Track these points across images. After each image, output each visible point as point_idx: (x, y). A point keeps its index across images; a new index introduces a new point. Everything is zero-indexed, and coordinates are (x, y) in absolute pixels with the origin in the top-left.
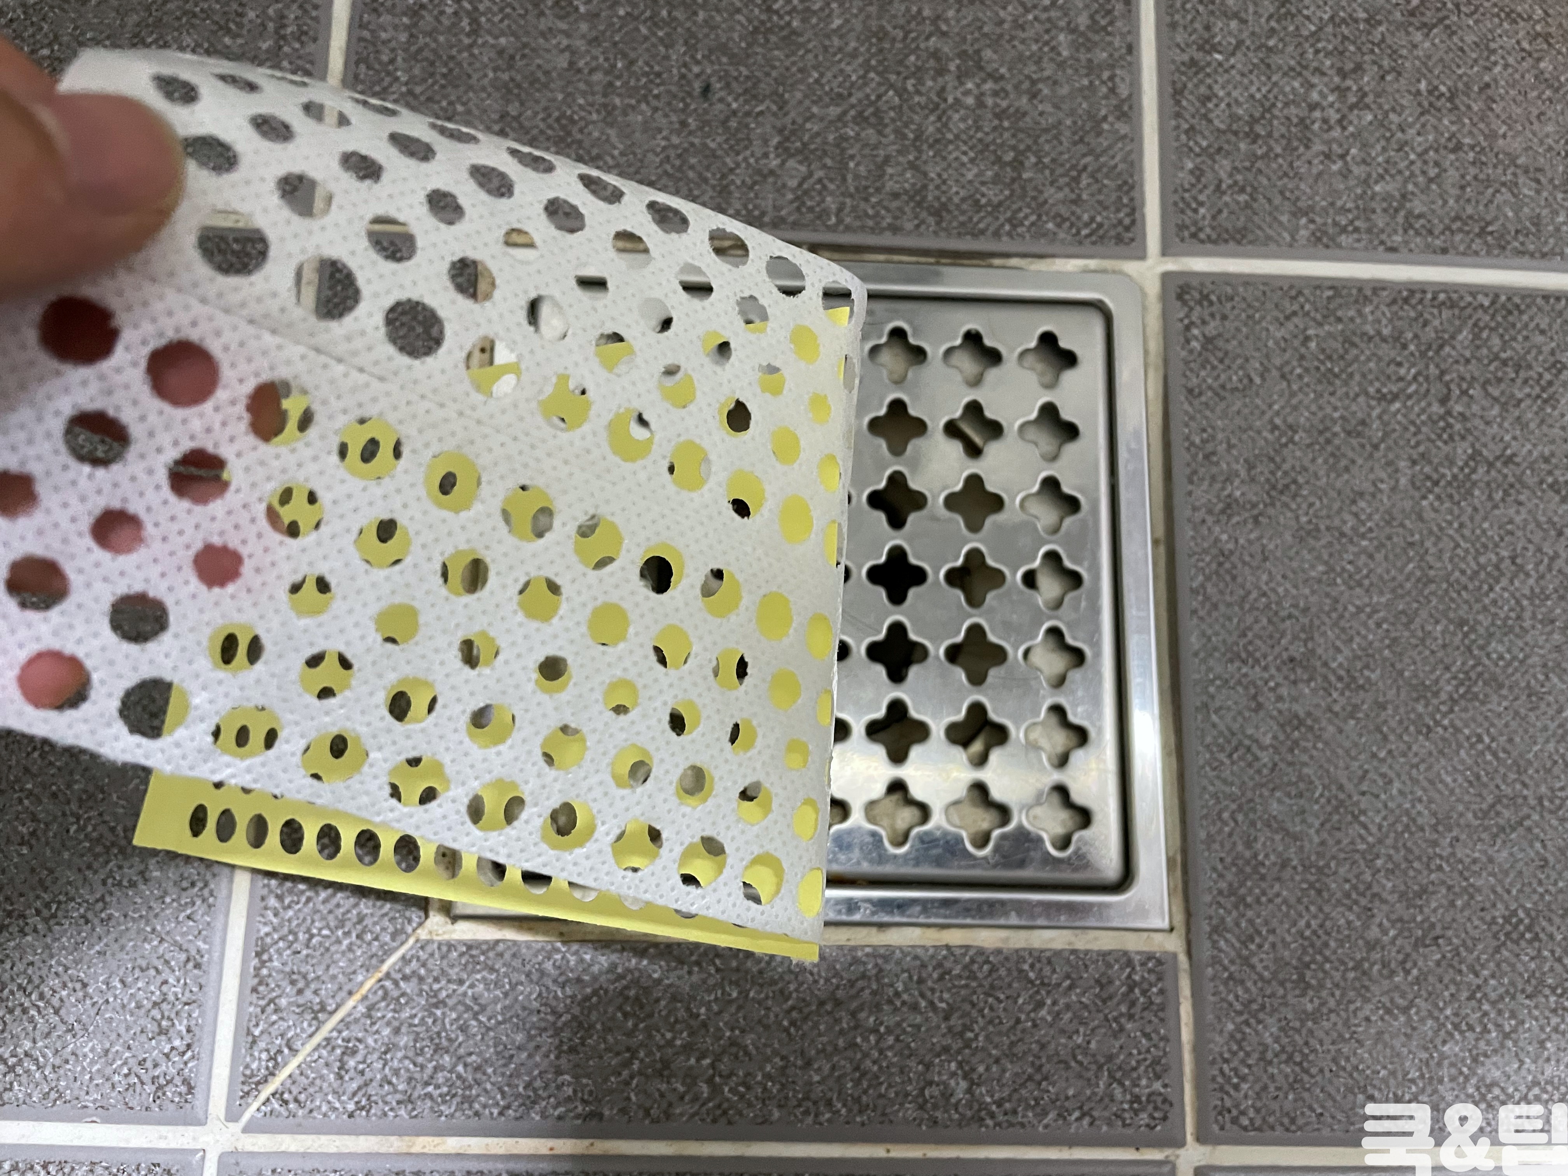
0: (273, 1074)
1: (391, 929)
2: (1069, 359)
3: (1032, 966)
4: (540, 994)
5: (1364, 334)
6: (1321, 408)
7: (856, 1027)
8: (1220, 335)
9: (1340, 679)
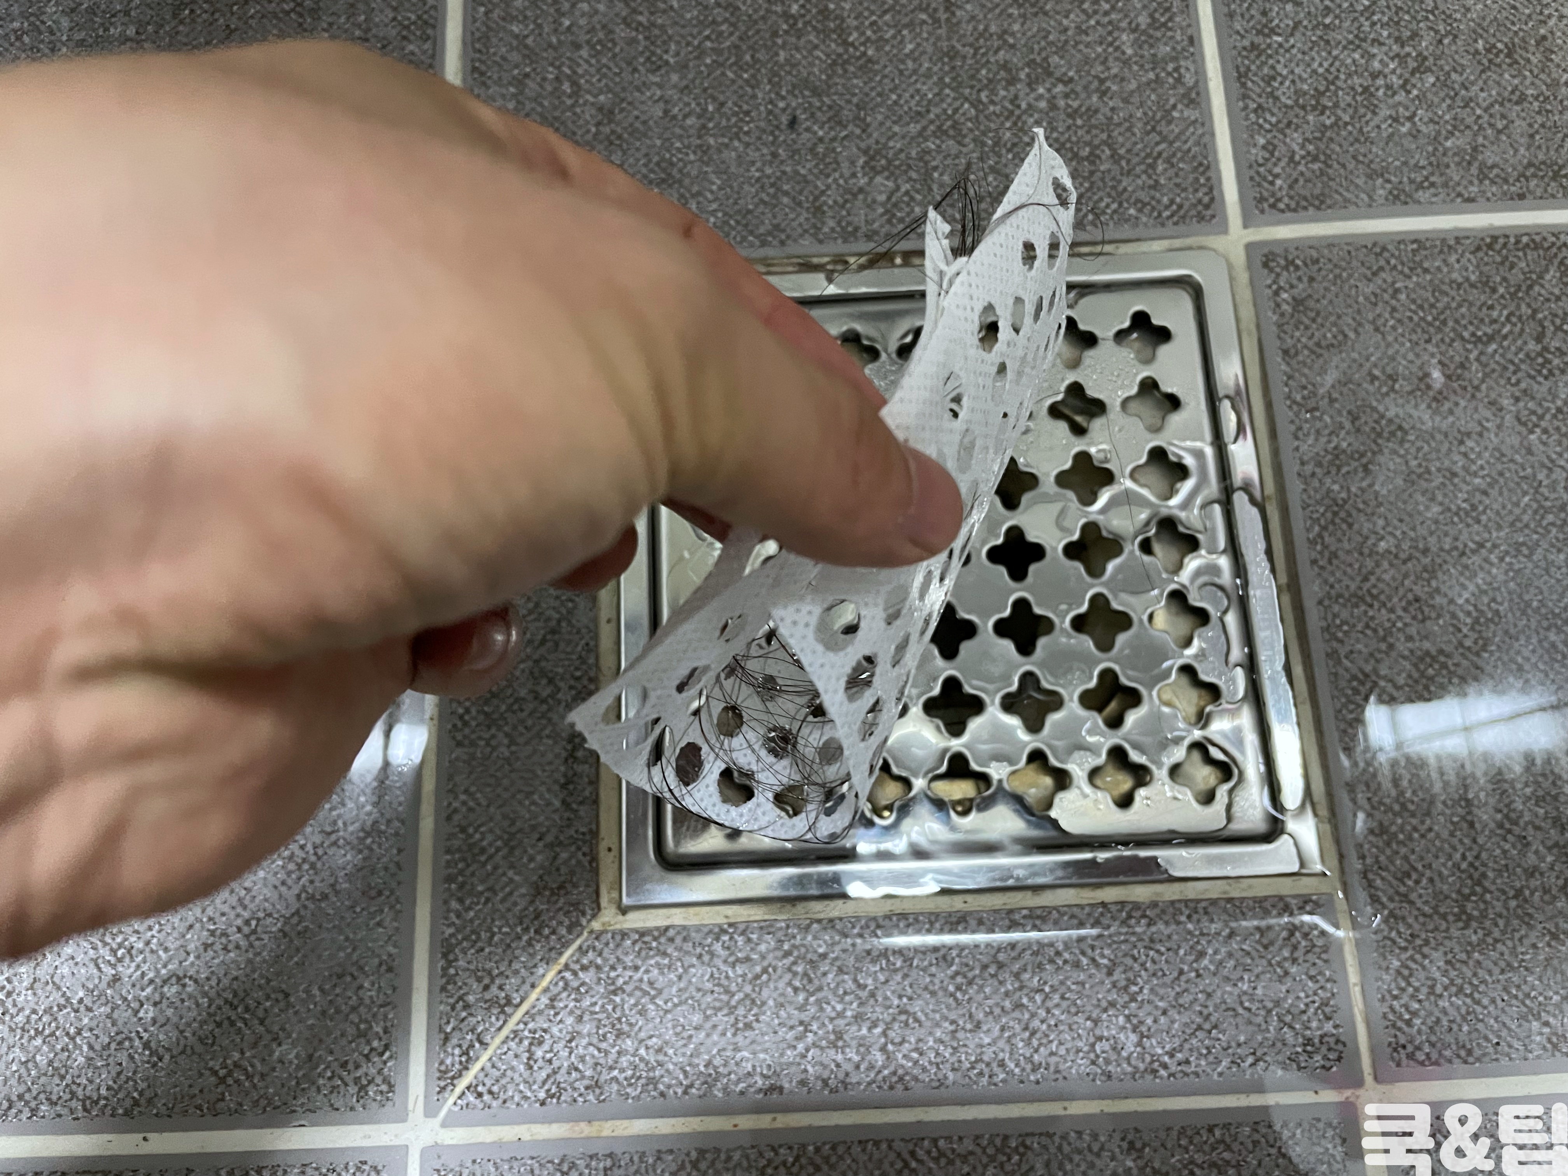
0: (467, 1069)
1: (567, 922)
2: (1163, 335)
3: (1189, 917)
4: (712, 975)
5: (1452, 281)
6: (1417, 356)
7: (1021, 988)
8: (1310, 296)
9: (1469, 614)
